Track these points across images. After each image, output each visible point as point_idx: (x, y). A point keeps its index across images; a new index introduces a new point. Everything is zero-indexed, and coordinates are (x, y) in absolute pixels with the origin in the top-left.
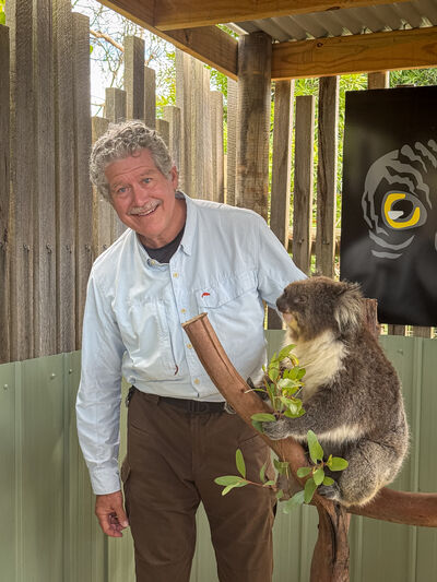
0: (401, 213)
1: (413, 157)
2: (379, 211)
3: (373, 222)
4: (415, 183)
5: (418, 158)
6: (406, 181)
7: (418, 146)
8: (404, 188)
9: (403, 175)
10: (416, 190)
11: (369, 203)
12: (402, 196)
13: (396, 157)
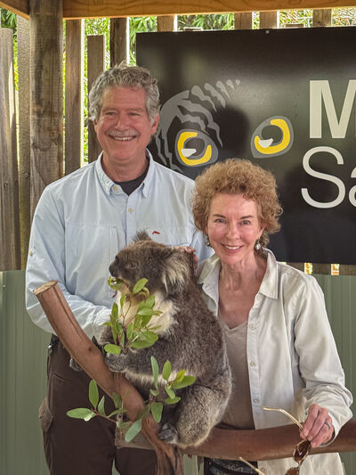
0: (194, 151)
1: (203, 98)
2: (173, 148)
3: (167, 160)
4: (206, 122)
5: (208, 98)
6: (196, 120)
7: (208, 86)
8: (196, 127)
9: (194, 114)
10: (207, 129)
11: (162, 141)
12: (193, 134)
13: (187, 97)
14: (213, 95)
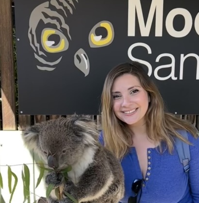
0: (53, 42)
1: (58, 7)
2: (39, 41)
3: (36, 48)
4: (61, 24)
5: (61, 8)
6: (54, 22)
8: (53, 26)
9: (53, 18)
10: (61, 28)
11: (33, 36)
12: (52, 32)
13: (48, 6)
14: (65, 6)
